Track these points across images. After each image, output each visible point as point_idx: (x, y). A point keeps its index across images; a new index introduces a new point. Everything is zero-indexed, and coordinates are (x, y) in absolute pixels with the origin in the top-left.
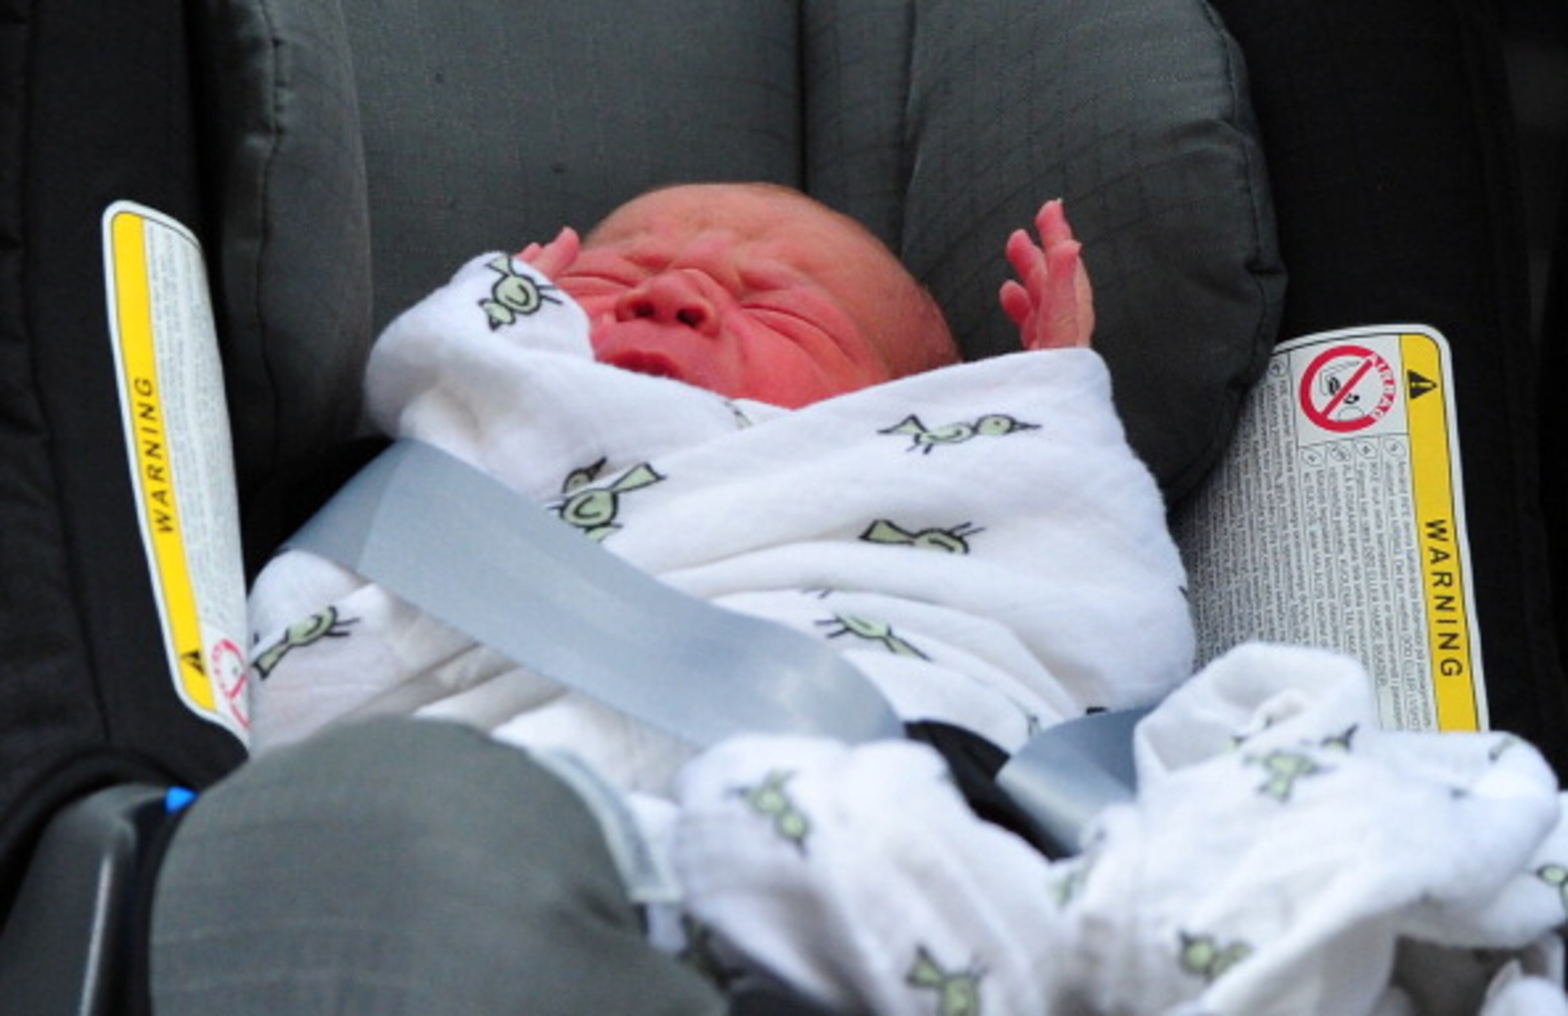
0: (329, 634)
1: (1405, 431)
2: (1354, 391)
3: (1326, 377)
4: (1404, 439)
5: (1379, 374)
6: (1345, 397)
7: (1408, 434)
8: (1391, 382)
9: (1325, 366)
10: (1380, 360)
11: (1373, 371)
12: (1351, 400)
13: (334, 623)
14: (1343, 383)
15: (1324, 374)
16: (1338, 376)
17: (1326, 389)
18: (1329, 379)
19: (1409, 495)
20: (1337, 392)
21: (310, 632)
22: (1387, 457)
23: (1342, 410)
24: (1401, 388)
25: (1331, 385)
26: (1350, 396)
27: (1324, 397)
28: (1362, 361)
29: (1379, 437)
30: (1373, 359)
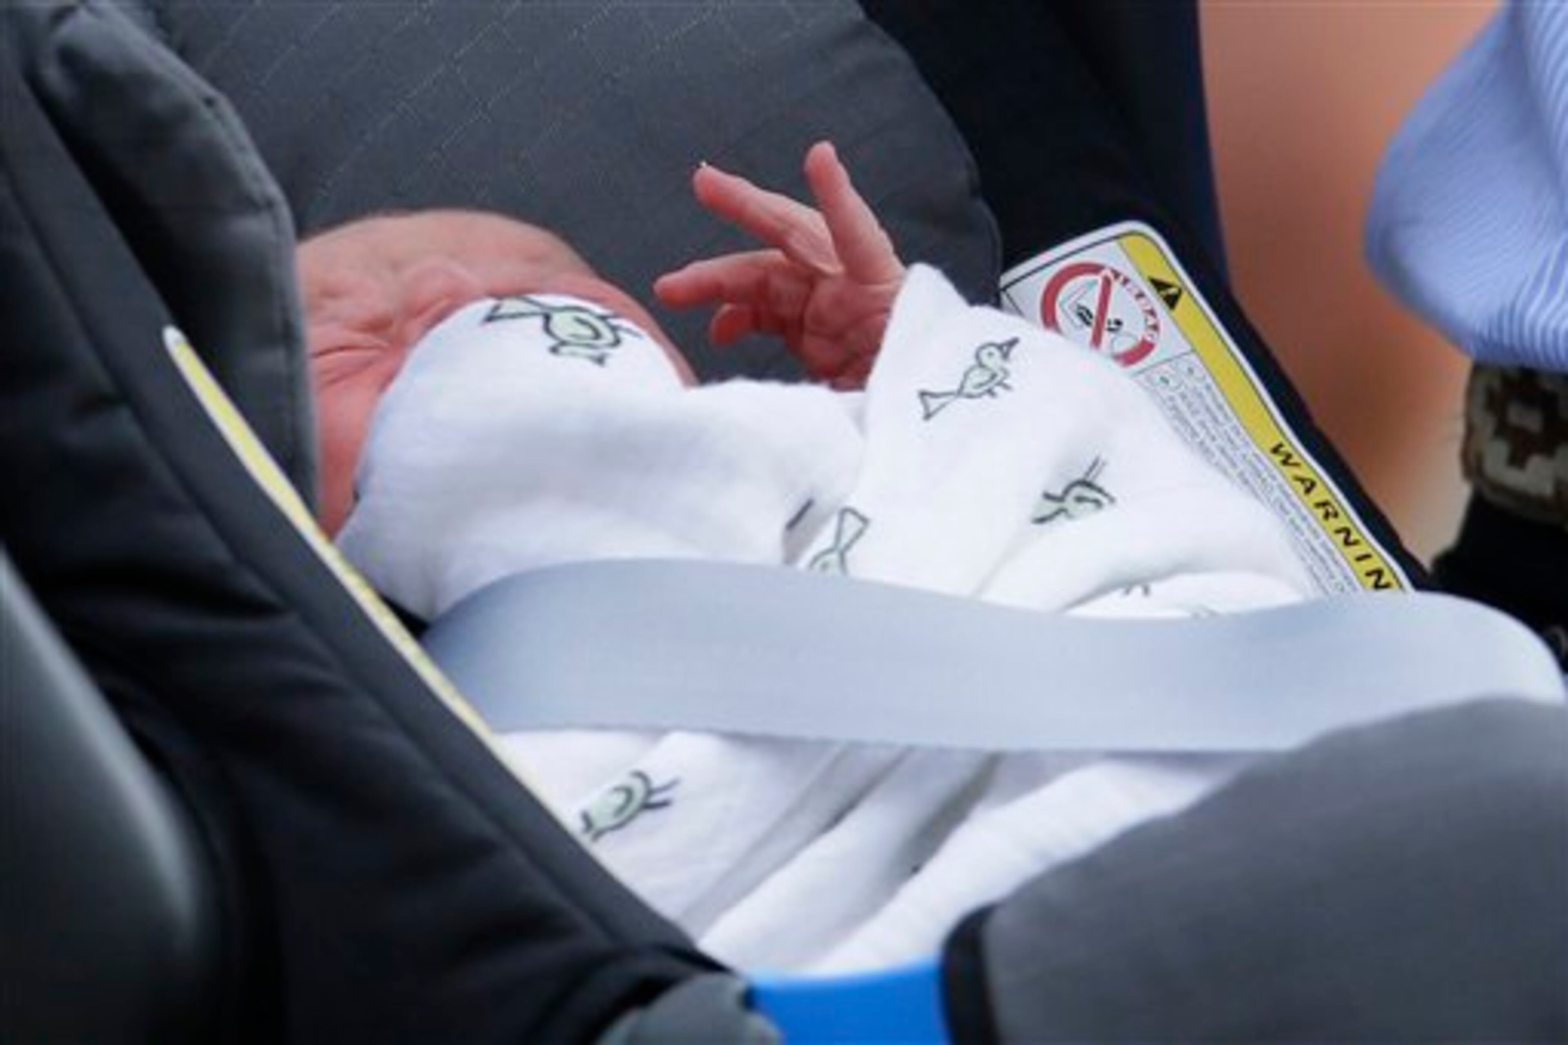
0: (647, 806)
1: (1188, 348)
2: (1111, 315)
3: (1070, 307)
4: (1193, 358)
5: (1124, 290)
6: (1106, 326)
7: (1194, 351)
8: (1140, 295)
9: (1061, 297)
10: (1117, 275)
11: (1116, 286)
12: (1113, 326)
13: (650, 792)
14: (1094, 311)
15: (1066, 306)
16: (1083, 302)
17: (1078, 321)
18: (1075, 308)
19: (1235, 421)
20: (1093, 322)
21: (621, 810)
22: (1190, 382)
23: (1112, 341)
24: (1155, 300)
25: (1080, 315)
26: (1109, 323)
27: (1081, 332)
28: (1099, 279)
29: (1168, 360)
30: (1107, 272)
